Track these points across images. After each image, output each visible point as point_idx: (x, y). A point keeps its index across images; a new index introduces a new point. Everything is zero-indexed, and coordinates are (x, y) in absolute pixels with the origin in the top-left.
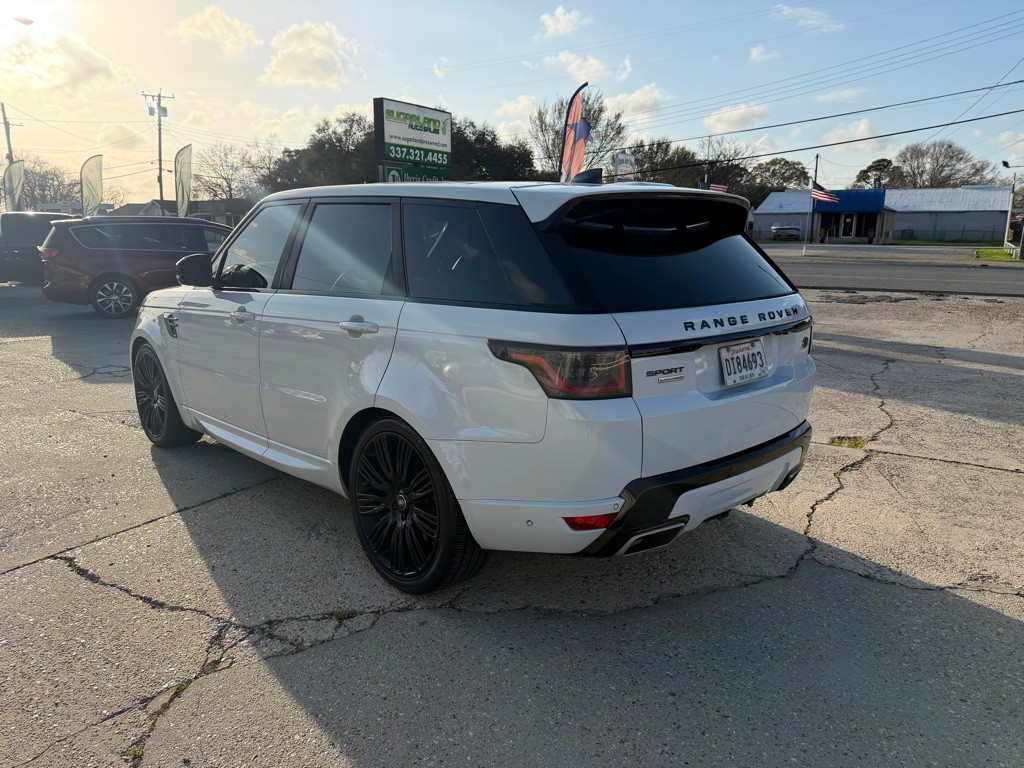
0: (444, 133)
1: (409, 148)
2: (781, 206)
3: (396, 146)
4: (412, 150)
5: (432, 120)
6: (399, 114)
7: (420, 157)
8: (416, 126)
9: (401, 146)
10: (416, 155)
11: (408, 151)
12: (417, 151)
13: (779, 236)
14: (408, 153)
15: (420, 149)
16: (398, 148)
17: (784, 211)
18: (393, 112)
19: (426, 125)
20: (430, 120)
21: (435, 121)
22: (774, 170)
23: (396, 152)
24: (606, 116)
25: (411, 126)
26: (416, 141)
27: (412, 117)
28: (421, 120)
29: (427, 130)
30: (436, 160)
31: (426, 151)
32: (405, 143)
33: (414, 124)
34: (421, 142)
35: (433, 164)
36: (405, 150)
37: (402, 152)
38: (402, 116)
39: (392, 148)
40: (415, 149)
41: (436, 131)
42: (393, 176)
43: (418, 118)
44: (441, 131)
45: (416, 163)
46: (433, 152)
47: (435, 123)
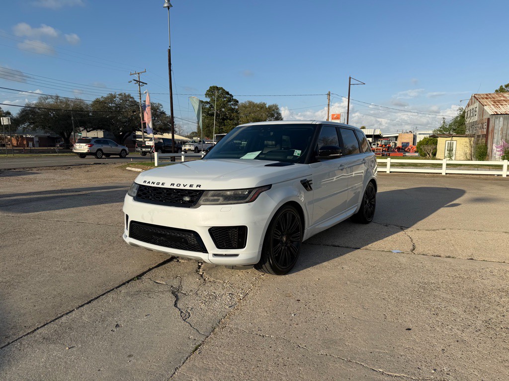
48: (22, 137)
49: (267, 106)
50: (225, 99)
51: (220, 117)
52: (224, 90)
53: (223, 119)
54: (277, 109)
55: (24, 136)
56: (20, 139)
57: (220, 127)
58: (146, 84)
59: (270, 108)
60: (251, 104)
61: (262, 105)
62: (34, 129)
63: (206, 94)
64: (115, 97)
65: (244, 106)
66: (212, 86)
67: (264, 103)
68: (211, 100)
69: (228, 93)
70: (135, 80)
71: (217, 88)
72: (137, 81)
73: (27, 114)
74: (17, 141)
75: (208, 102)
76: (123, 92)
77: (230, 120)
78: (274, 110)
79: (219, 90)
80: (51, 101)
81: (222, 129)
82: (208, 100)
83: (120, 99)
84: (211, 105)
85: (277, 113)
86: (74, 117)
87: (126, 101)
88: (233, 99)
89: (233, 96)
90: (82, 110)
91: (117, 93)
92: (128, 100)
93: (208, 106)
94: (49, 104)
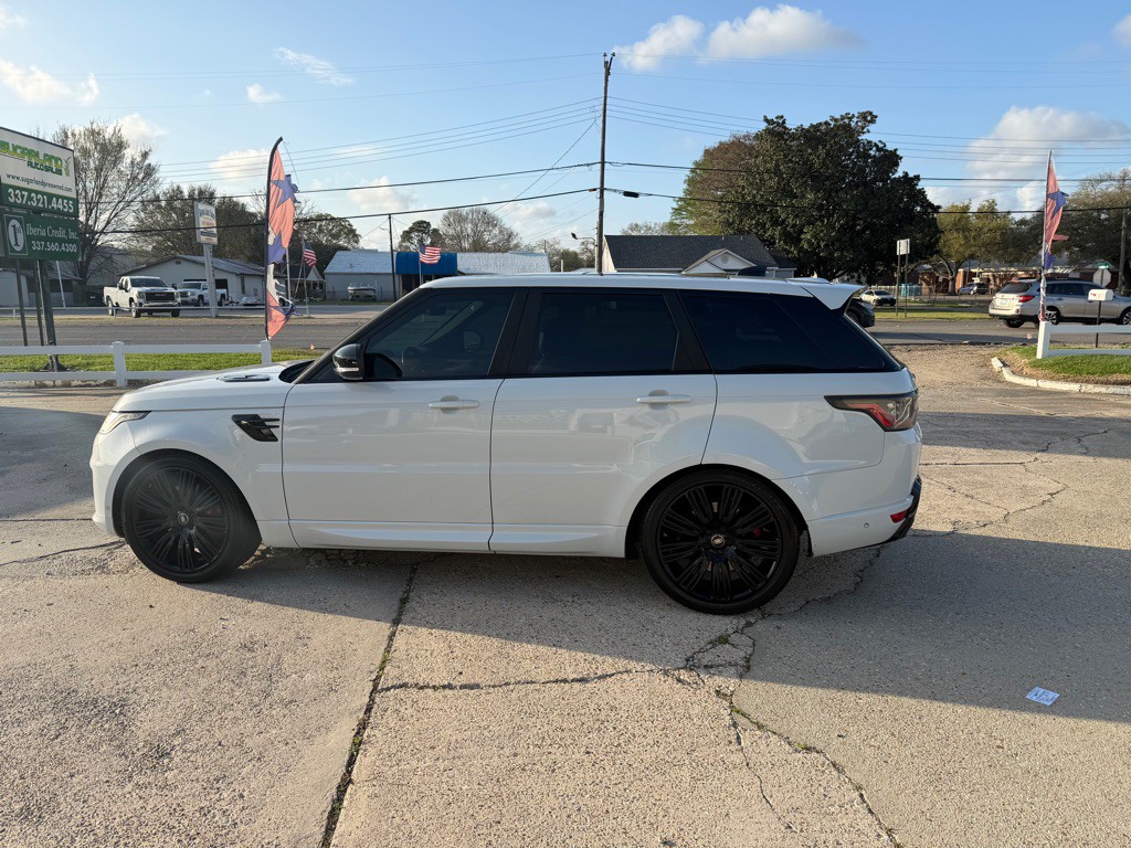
0: (68, 174)
1: (30, 191)
2: (351, 266)
3: (15, 188)
4: (33, 195)
5: (53, 157)
6: (15, 148)
7: (43, 203)
8: (36, 164)
9: (22, 189)
10: (38, 200)
11: (29, 196)
12: (39, 196)
13: (358, 296)
14: (30, 198)
15: (43, 194)
16: (17, 191)
17: (355, 271)
18: (7, 144)
19: (47, 164)
20: (51, 157)
21: (57, 159)
22: (321, 226)
23: (16, 196)
24: (130, 154)
25: (30, 164)
26: (38, 183)
27: (31, 153)
28: (41, 157)
29: (48, 169)
30: (61, 207)
31: (50, 196)
32: (24, 185)
33: (33, 161)
34: (43, 184)
35: (58, 212)
36: (26, 193)
37: (23, 196)
38: (19, 151)
39: (10, 190)
40: (37, 192)
41: (59, 172)
42: (14, 226)
43: (37, 154)
44: (63, 172)
45: (37, 211)
46: (58, 197)
47: (56, 162)
94: (1105, 194)
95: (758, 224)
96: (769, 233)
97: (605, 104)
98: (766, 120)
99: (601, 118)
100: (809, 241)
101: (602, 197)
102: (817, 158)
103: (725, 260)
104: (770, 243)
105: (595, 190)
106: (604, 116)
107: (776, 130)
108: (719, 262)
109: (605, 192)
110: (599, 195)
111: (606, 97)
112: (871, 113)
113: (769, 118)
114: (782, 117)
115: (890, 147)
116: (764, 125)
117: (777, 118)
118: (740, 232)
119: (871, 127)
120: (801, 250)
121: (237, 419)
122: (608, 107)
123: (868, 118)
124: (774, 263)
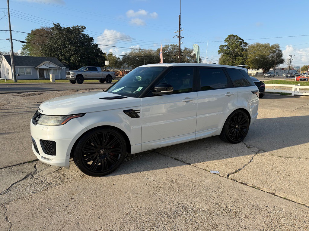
48: (124, 71)
49: (270, 46)
50: (238, 43)
51: (234, 55)
52: (238, 37)
53: (236, 56)
54: (279, 47)
55: (125, 70)
56: (123, 72)
57: (233, 61)
58: (184, 37)
59: (272, 46)
60: (259, 45)
61: (267, 45)
62: (128, 67)
63: (226, 40)
64: (168, 47)
65: (253, 47)
66: (229, 35)
67: (268, 43)
68: (228, 44)
69: (240, 39)
70: (177, 36)
71: (233, 35)
72: (178, 36)
73: (125, 59)
74: (122, 73)
75: (226, 46)
76: (172, 44)
77: (241, 57)
78: (275, 48)
79: (234, 37)
80: (137, 51)
81: (234, 62)
82: (226, 44)
83: (171, 48)
84: (228, 48)
85: (278, 50)
86: (145, 60)
87: (174, 48)
88: (244, 42)
89: (244, 41)
90: (150, 55)
91: (169, 45)
92: (176, 48)
93: (226, 48)
94: (136, 53)
95: (56, 55)
96: (60, 57)
97: (9, 11)
98: (54, 24)
99: (8, 16)
100: (73, 60)
101: (12, 42)
102: (72, 37)
103: (49, 65)
104: (61, 60)
105: (9, 39)
106: (9, 15)
107: (57, 27)
108: (47, 65)
109: (13, 40)
110: (10, 41)
111: (9, 9)
112: (84, 27)
113: (55, 23)
114: (59, 24)
115: (90, 36)
116: (53, 26)
117: (57, 24)
118: (51, 56)
119: (85, 30)
120: (70, 62)
121: (125, 111)
122: (10, 12)
123: (84, 28)
124: (64, 66)
